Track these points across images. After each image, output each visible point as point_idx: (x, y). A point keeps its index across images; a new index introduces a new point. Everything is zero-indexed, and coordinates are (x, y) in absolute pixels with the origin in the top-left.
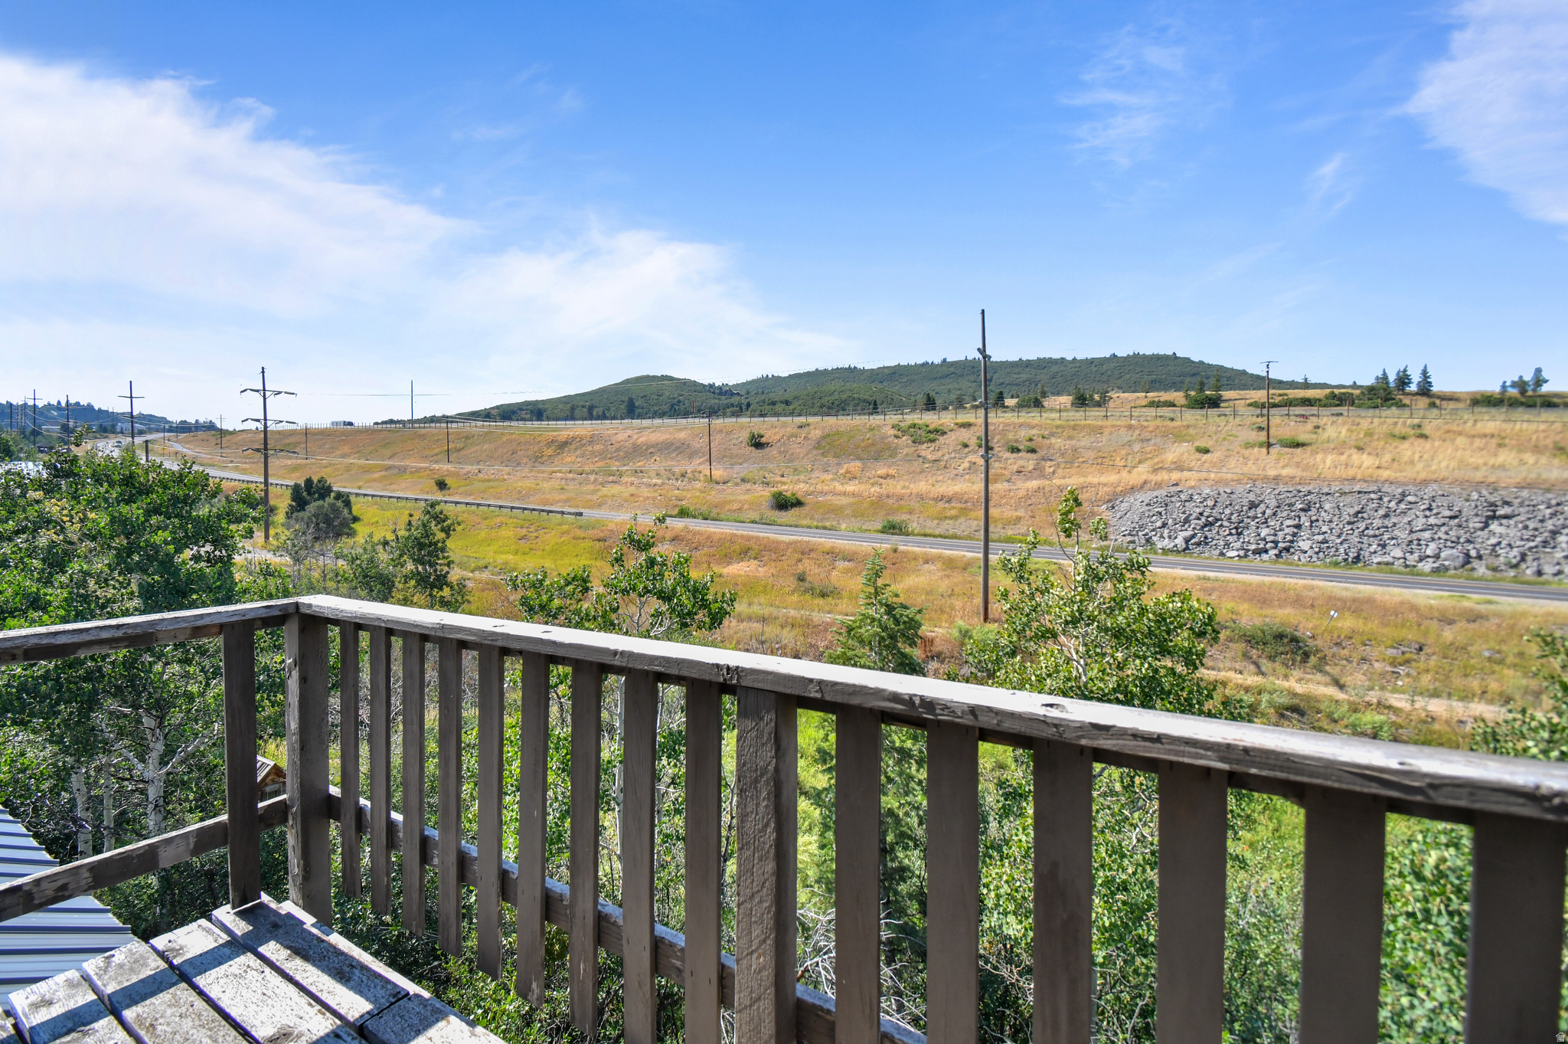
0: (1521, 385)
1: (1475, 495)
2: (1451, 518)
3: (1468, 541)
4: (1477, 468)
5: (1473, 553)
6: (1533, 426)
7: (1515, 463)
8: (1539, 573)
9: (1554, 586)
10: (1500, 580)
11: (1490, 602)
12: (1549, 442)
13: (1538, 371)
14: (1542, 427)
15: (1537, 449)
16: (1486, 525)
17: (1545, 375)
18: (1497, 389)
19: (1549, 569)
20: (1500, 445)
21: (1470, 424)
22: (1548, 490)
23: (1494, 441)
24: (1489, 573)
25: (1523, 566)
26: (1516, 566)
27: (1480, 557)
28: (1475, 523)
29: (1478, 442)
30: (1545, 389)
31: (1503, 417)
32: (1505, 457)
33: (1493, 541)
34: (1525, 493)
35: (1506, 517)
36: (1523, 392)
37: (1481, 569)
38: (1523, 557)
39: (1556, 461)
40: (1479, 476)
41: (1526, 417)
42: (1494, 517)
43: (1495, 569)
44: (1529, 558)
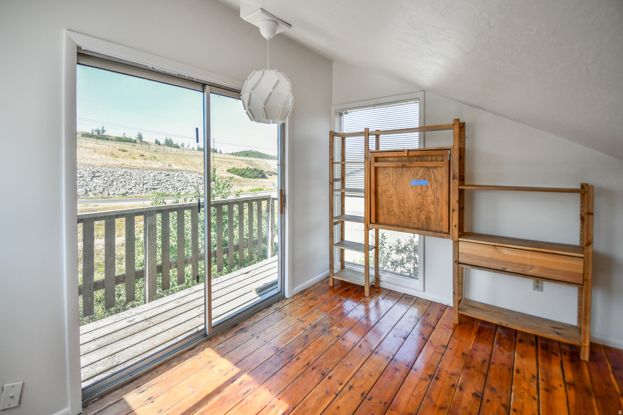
0: (98, 131)
1: (88, 169)
2: (80, 177)
3: (87, 185)
4: (87, 159)
5: (88, 190)
6: (104, 146)
7: (100, 158)
8: (109, 194)
9: (113, 198)
10: (98, 198)
11: (96, 206)
12: (109, 152)
13: (103, 127)
14: (107, 146)
15: (106, 154)
16: (92, 180)
17: (105, 129)
18: (91, 132)
19: (111, 193)
20: (95, 152)
21: (84, 143)
22: (110, 167)
23: (93, 150)
24: (94, 196)
25: (104, 192)
26: (102, 193)
27: (90, 191)
28: (88, 179)
29: (88, 150)
30: (105, 134)
31: (95, 142)
32: (96, 156)
33: (94, 185)
34: (103, 168)
35: (98, 176)
36: (99, 134)
37: (91, 195)
38: (104, 189)
39: (112, 158)
40: (89, 162)
41: (102, 143)
42: (94, 177)
43: (95, 195)
44: (106, 190)
